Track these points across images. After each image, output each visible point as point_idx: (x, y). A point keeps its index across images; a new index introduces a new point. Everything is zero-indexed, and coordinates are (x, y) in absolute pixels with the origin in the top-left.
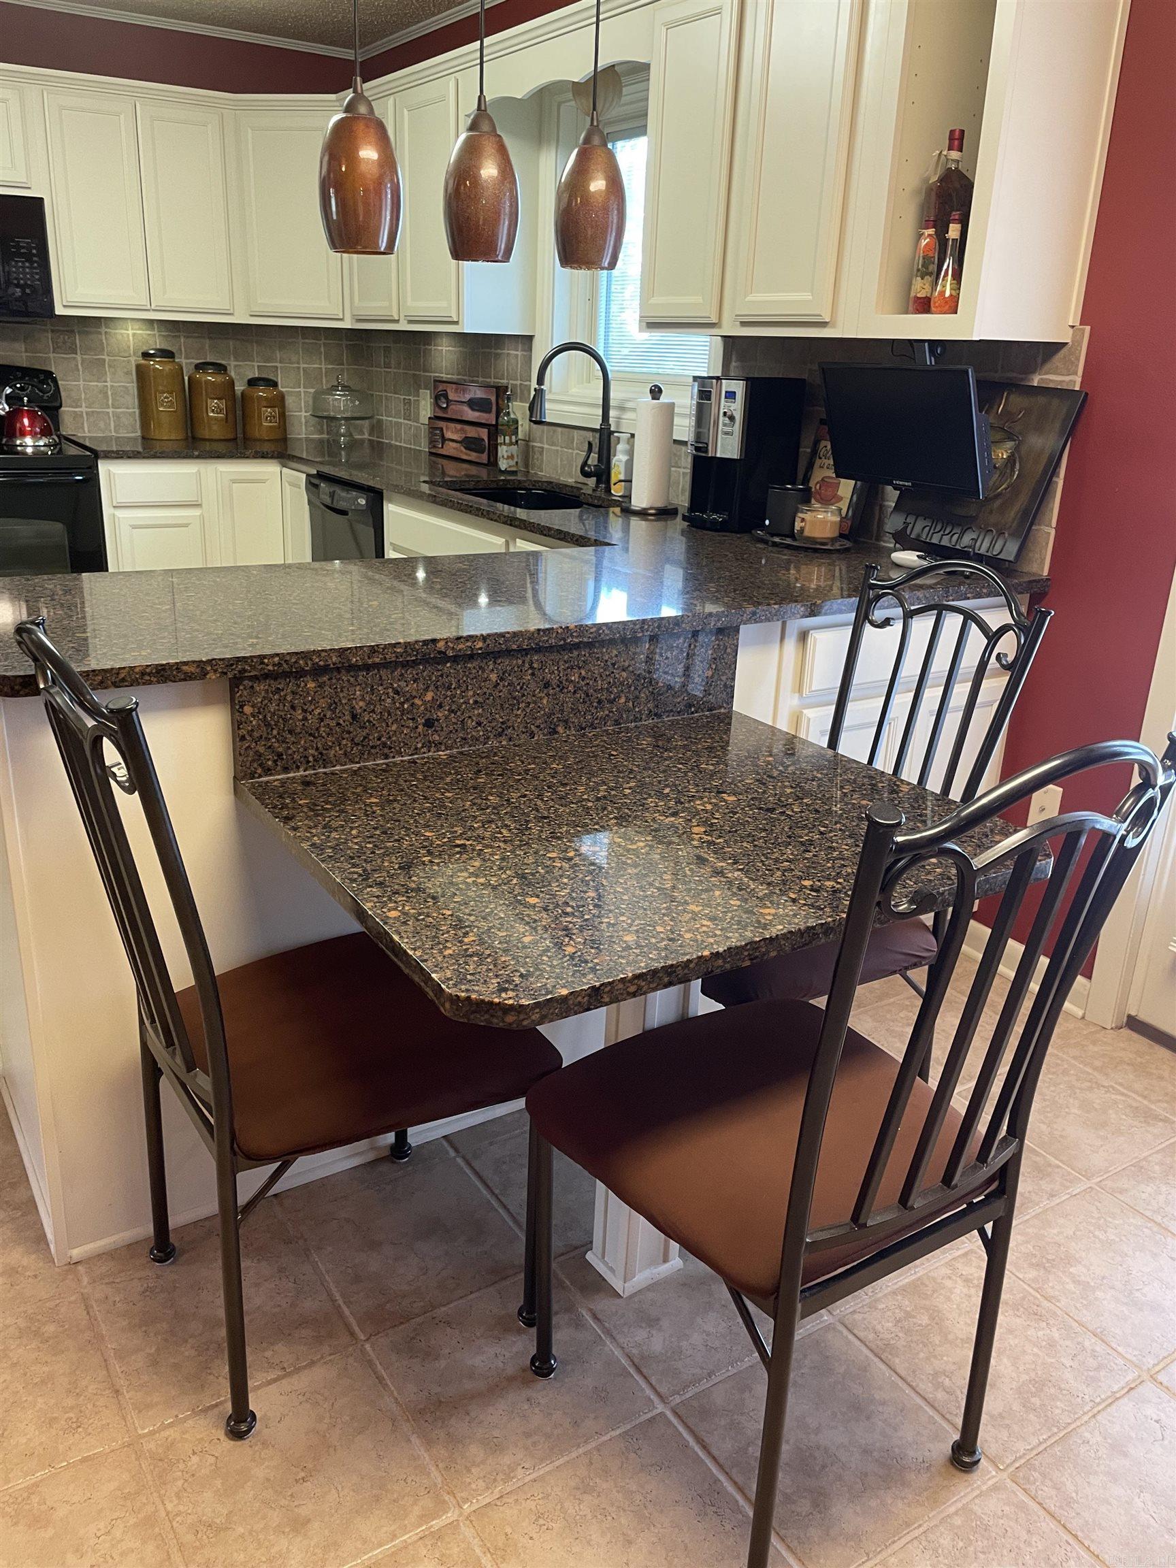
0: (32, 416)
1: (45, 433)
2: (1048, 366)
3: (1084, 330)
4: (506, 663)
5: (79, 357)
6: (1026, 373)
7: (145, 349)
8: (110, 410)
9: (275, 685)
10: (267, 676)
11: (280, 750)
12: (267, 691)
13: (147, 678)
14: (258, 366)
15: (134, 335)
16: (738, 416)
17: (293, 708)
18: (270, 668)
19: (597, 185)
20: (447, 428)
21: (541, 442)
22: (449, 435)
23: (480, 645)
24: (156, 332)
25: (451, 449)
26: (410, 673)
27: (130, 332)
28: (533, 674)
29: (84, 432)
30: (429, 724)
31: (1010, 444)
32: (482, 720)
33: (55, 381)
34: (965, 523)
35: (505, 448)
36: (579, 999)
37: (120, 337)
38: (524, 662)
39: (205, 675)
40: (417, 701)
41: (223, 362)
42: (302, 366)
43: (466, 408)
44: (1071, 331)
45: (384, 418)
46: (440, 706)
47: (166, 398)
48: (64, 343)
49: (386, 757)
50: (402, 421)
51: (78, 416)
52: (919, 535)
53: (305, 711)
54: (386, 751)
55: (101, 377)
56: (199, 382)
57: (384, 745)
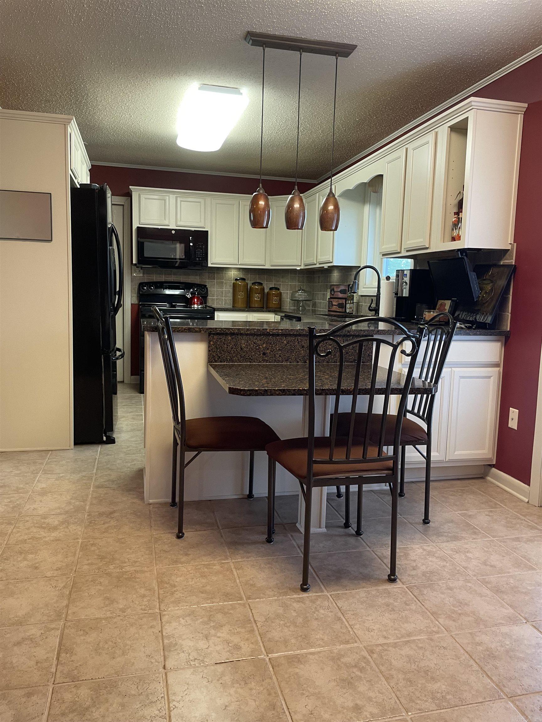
0: (198, 298)
1: (201, 304)
2: (505, 258)
3: (514, 245)
4: (289, 338)
5: (215, 281)
6: (499, 261)
7: (236, 278)
8: (223, 298)
9: (219, 337)
10: (218, 334)
11: (220, 356)
12: (217, 338)
13: (186, 331)
14: (274, 284)
15: (234, 274)
16: (408, 282)
17: (224, 344)
18: (218, 331)
19: (331, 207)
20: (334, 301)
21: (362, 303)
22: (334, 303)
23: (280, 331)
24: (241, 273)
25: (335, 308)
26: (259, 338)
27: (233, 273)
28: (298, 343)
29: (214, 305)
30: (264, 354)
31: (491, 284)
32: (281, 355)
33: (207, 288)
34: (476, 312)
35: (348, 305)
36: (261, 392)
37: (229, 274)
38: (295, 339)
39: (201, 331)
40: (260, 347)
41: (262, 282)
42: (290, 283)
43: (339, 293)
44: (510, 245)
45: (317, 301)
46: (268, 349)
47: (241, 293)
48: (212, 276)
49: (251, 362)
50: (322, 301)
51: (213, 300)
52: (463, 318)
53: (227, 345)
54: (251, 360)
55: (222, 287)
56: (253, 288)
57: (250, 358)
